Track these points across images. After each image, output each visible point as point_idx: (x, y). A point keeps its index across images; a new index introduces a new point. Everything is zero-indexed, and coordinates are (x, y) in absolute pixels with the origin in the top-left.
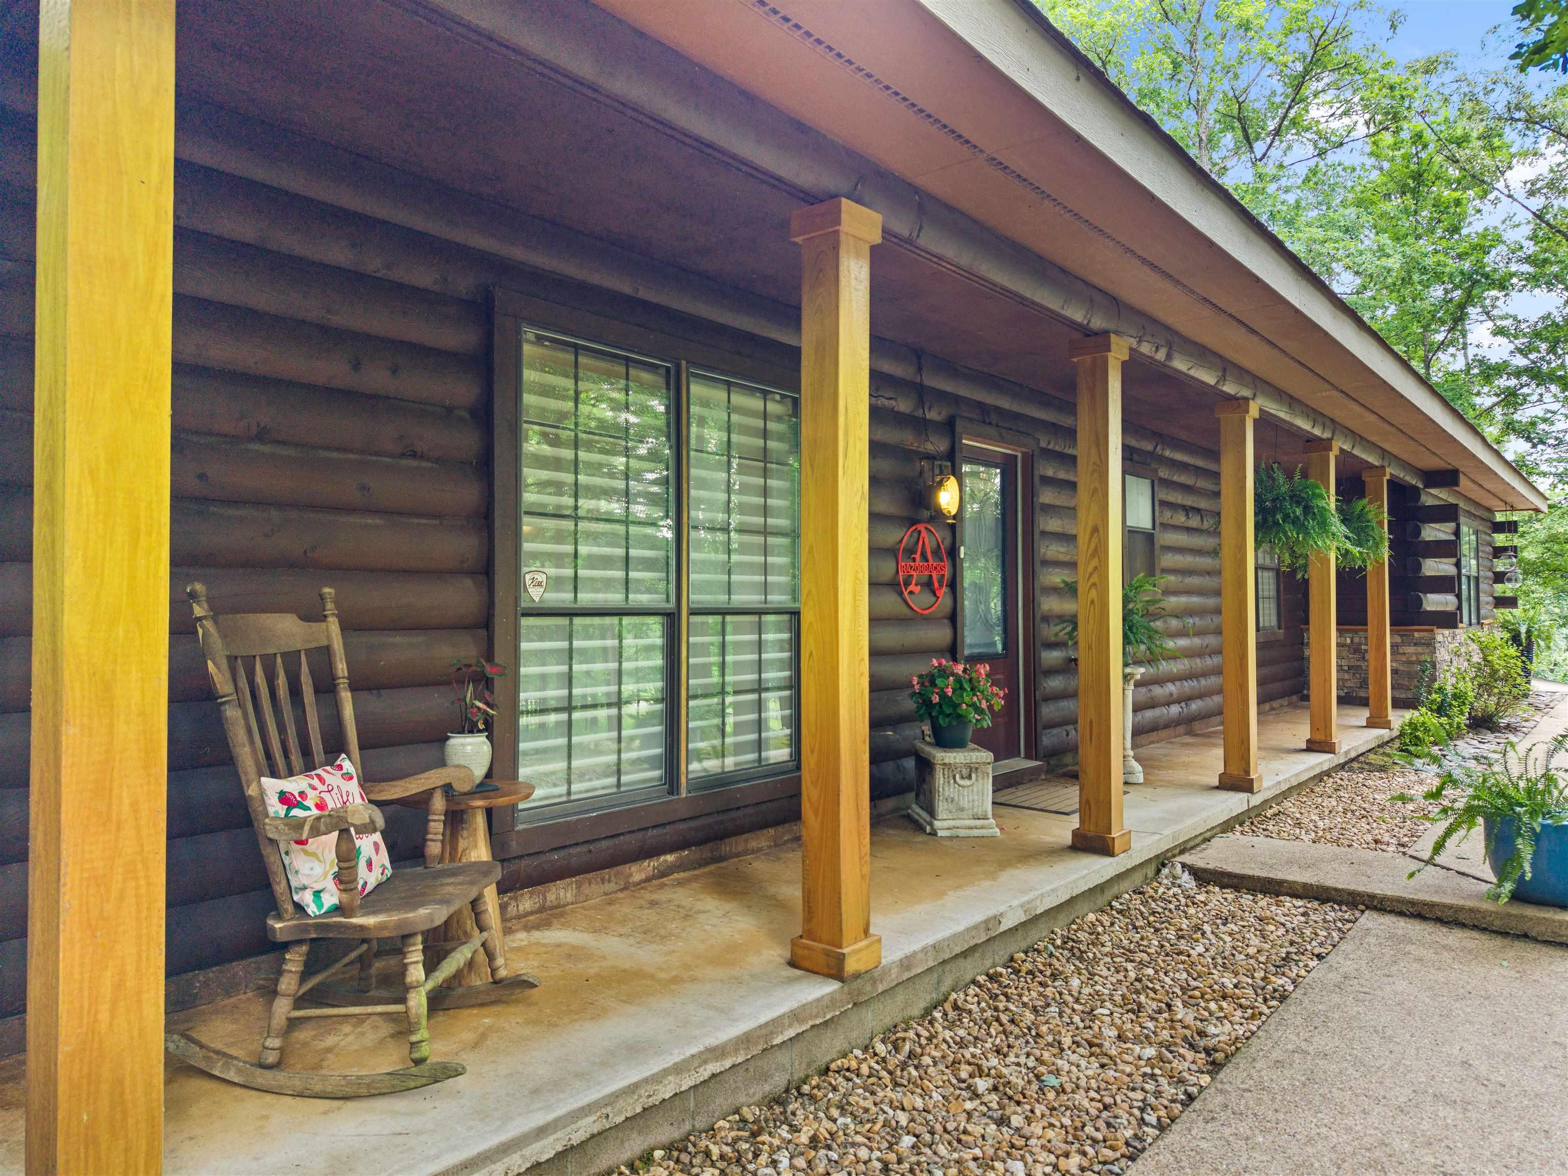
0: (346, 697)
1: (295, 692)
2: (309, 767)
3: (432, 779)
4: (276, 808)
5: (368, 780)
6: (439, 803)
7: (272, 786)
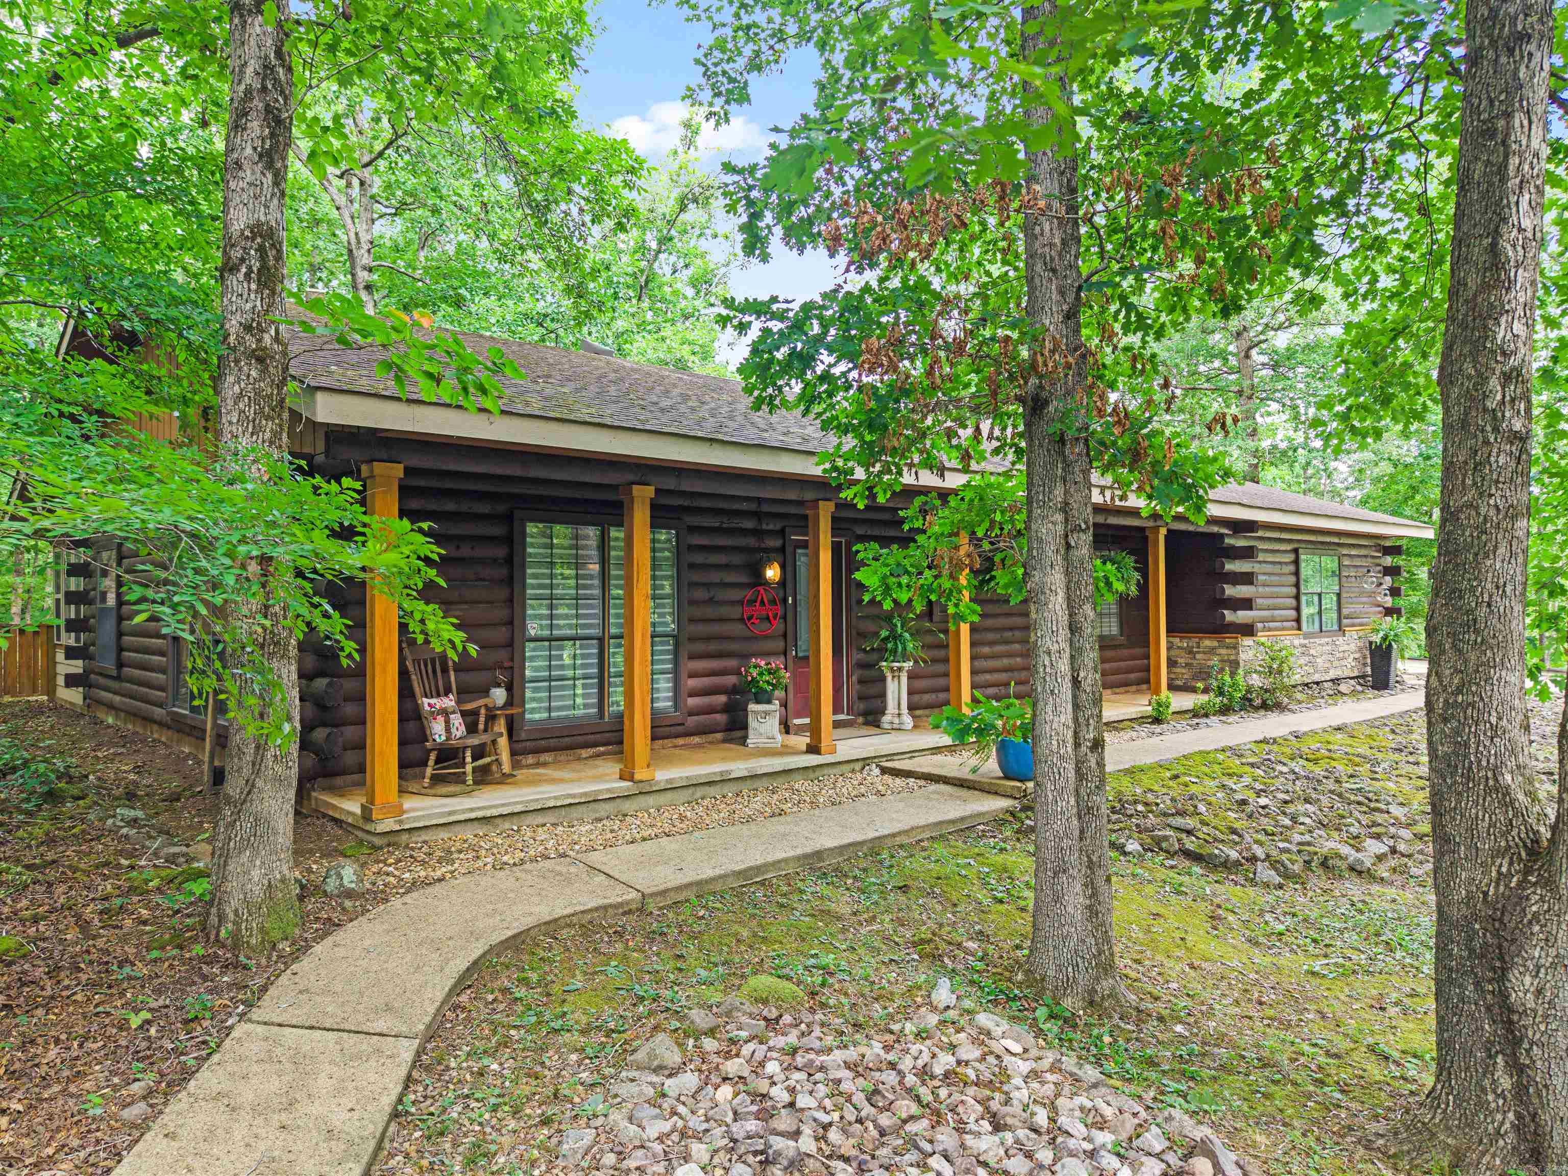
0: (452, 674)
1: (434, 671)
2: (438, 695)
3: (481, 702)
4: (427, 708)
5: (458, 702)
6: (483, 711)
7: (426, 701)
